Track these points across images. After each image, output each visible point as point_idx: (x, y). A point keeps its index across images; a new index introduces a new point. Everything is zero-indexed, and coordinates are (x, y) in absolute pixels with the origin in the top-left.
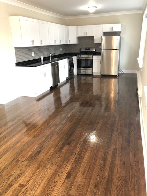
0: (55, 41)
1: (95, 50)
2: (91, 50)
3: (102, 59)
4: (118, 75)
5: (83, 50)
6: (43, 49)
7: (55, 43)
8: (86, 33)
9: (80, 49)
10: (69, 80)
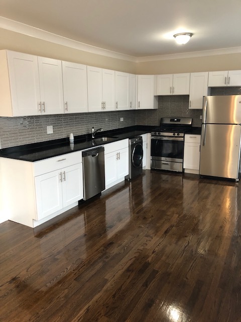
0: (103, 103)
1: (190, 123)
2: (181, 122)
3: (203, 144)
4: (238, 180)
5: (167, 121)
6: (76, 118)
7: (104, 108)
8: (172, 89)
9: (162, 120)
10: (130, 181)
